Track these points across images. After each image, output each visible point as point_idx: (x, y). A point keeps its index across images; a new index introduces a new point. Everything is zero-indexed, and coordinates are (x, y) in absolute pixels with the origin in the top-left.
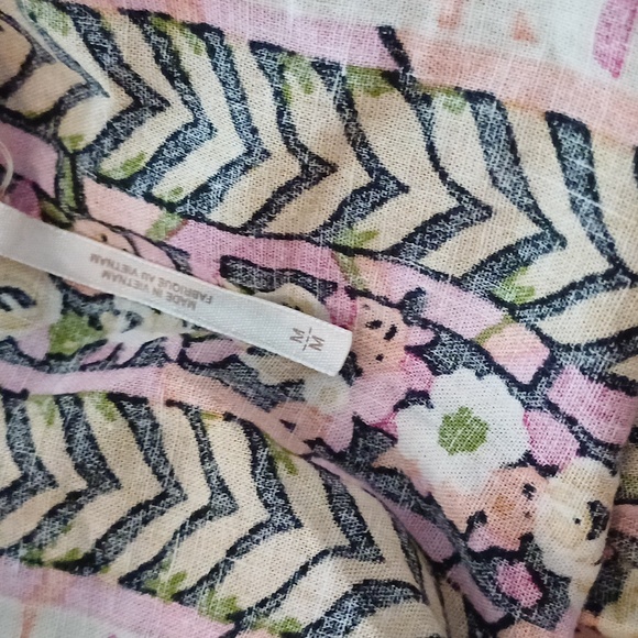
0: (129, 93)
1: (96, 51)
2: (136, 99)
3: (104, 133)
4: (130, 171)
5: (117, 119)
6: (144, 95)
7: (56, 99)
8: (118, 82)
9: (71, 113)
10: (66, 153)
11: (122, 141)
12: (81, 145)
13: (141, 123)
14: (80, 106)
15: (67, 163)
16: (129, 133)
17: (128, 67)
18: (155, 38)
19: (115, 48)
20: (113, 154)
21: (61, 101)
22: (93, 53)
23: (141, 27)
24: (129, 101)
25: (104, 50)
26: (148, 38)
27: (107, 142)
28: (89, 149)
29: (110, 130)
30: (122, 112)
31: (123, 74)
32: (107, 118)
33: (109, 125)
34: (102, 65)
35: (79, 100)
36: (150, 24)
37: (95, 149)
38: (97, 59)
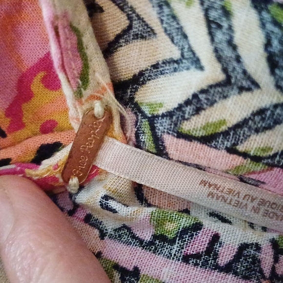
0: (225, 70)
1: (212, 26)
2: (229, 78)
3: (188, 103)
4: (210, 131)
5: (203, 91)
6: (237, 76)
7: (137, 72)
8: (219, 58)
9: (151, 84)
10: (144, 116)
11: (204, 109)
12: (161, 111)
13: (225, 97)
14: (161, 79)
15: (145, 123)
16: (212, 103)
17: (234, 48)
18: (270, 27)
19: (230, 28)
20: (194, 118)
21: (141, 74)
22: (209, 27)
23: (260, 13)
24: (221, 77)
25: (220, 27)
26: (263, 25)
27: (188, 109)
28: (170, 114)
29: (195, 101)
30: (211, 87)
31: (228, 53)
32: (194, 89)
33: (195, 96)
34: (213, 40)
35: (162, 74)
36: (268, 12)
37: (177, 114)
38: (211, 34)
